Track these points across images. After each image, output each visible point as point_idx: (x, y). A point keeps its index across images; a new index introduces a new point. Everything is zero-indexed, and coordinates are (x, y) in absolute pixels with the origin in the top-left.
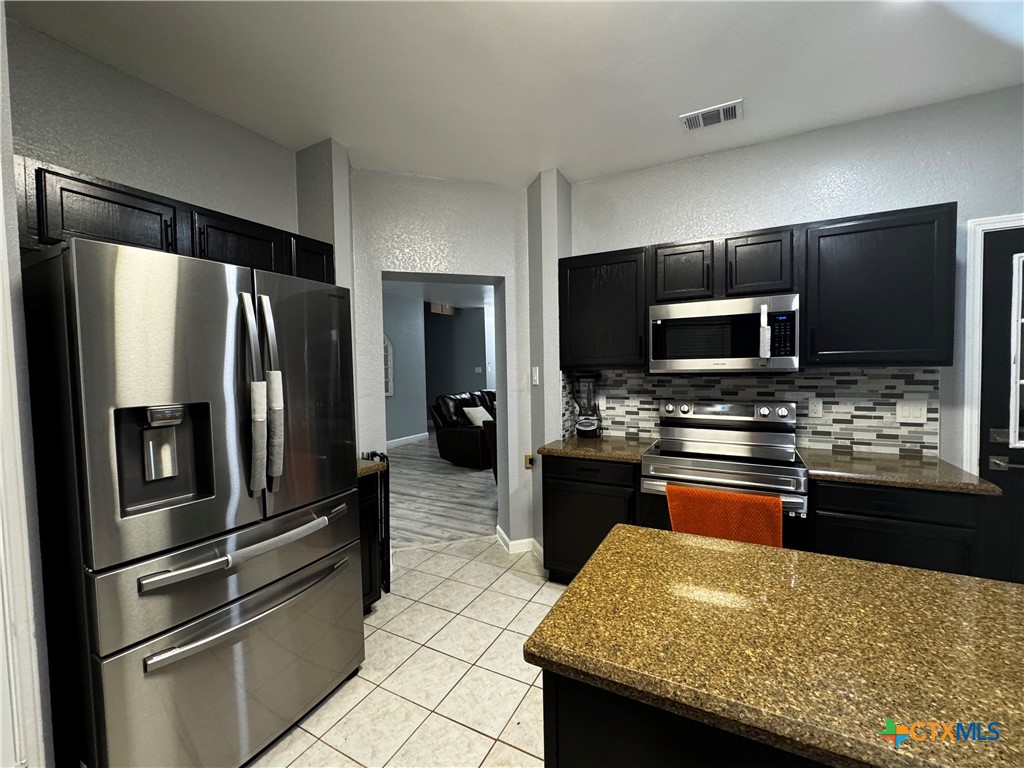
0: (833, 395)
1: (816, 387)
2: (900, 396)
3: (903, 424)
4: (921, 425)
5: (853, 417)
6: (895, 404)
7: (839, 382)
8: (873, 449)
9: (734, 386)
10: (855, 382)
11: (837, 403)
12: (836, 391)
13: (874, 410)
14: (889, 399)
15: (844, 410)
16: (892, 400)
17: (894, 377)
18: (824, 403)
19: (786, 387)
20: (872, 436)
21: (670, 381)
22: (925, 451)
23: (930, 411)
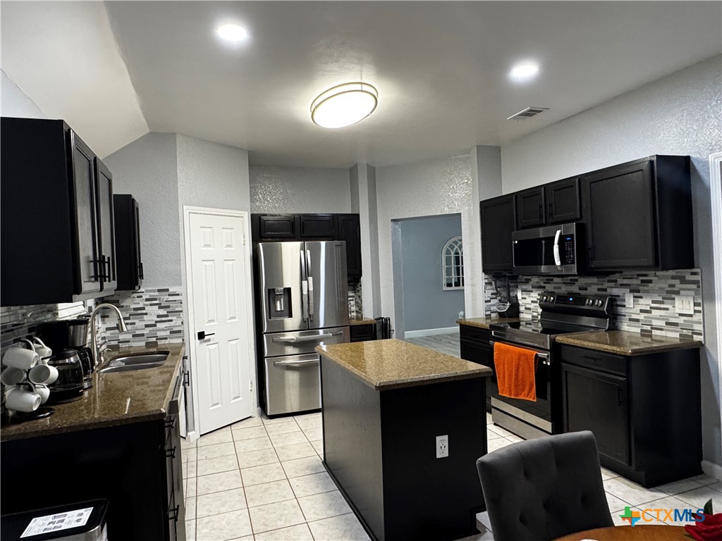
0: (639, 291)
1: (629, 285)
2: (678, 293)
3: (681, 315)
4: (691, 316)
5: (651, 308)
6: (674, 299)
7: (643, 281)
8: (663, 333)
9: (585, 284)
10: (650, 282)
11: (641, 297)
12: (641, 288)
13: (662, 303)
14: (671, 294)
15: (646, 303)
16: (673, 296)
17: (673, 278)
18: (634, 297)
19: (612, 284)
20: (662, 323)
21: (552, 280)
22: (695, 336)
23: (695, 304)
